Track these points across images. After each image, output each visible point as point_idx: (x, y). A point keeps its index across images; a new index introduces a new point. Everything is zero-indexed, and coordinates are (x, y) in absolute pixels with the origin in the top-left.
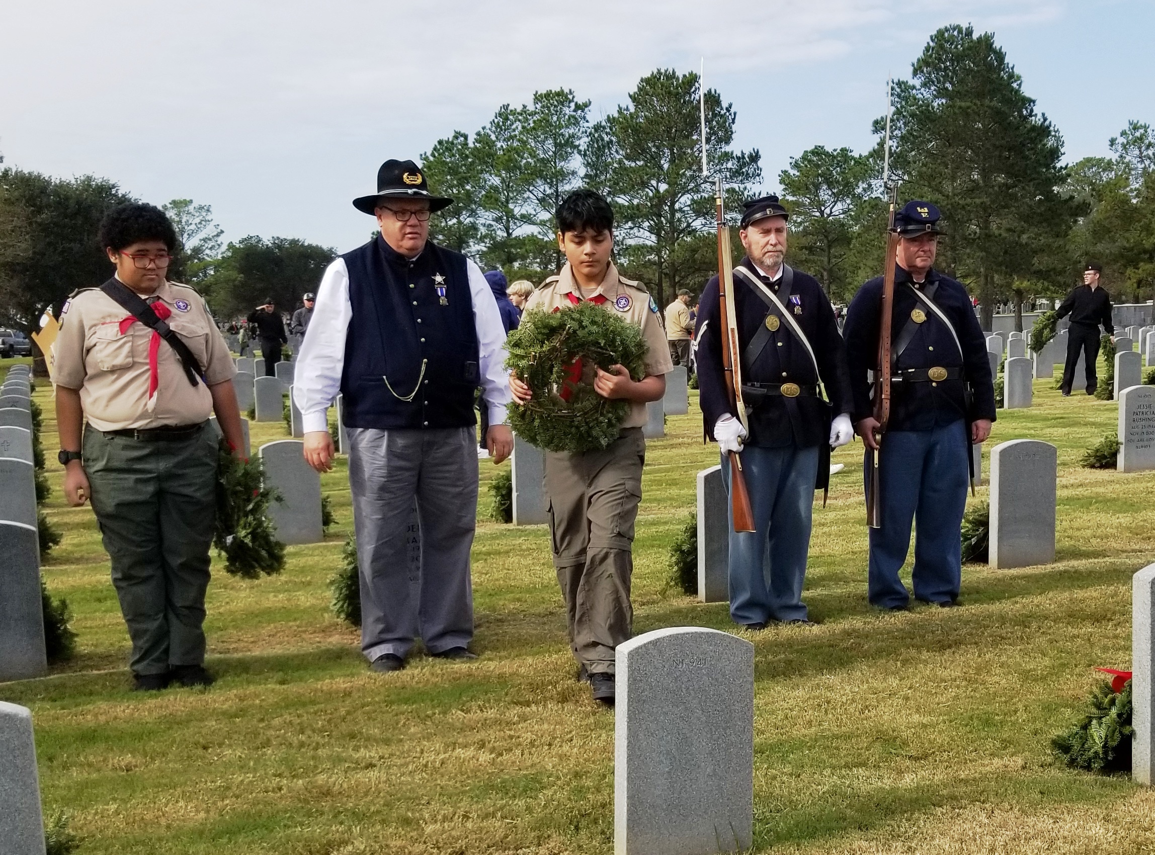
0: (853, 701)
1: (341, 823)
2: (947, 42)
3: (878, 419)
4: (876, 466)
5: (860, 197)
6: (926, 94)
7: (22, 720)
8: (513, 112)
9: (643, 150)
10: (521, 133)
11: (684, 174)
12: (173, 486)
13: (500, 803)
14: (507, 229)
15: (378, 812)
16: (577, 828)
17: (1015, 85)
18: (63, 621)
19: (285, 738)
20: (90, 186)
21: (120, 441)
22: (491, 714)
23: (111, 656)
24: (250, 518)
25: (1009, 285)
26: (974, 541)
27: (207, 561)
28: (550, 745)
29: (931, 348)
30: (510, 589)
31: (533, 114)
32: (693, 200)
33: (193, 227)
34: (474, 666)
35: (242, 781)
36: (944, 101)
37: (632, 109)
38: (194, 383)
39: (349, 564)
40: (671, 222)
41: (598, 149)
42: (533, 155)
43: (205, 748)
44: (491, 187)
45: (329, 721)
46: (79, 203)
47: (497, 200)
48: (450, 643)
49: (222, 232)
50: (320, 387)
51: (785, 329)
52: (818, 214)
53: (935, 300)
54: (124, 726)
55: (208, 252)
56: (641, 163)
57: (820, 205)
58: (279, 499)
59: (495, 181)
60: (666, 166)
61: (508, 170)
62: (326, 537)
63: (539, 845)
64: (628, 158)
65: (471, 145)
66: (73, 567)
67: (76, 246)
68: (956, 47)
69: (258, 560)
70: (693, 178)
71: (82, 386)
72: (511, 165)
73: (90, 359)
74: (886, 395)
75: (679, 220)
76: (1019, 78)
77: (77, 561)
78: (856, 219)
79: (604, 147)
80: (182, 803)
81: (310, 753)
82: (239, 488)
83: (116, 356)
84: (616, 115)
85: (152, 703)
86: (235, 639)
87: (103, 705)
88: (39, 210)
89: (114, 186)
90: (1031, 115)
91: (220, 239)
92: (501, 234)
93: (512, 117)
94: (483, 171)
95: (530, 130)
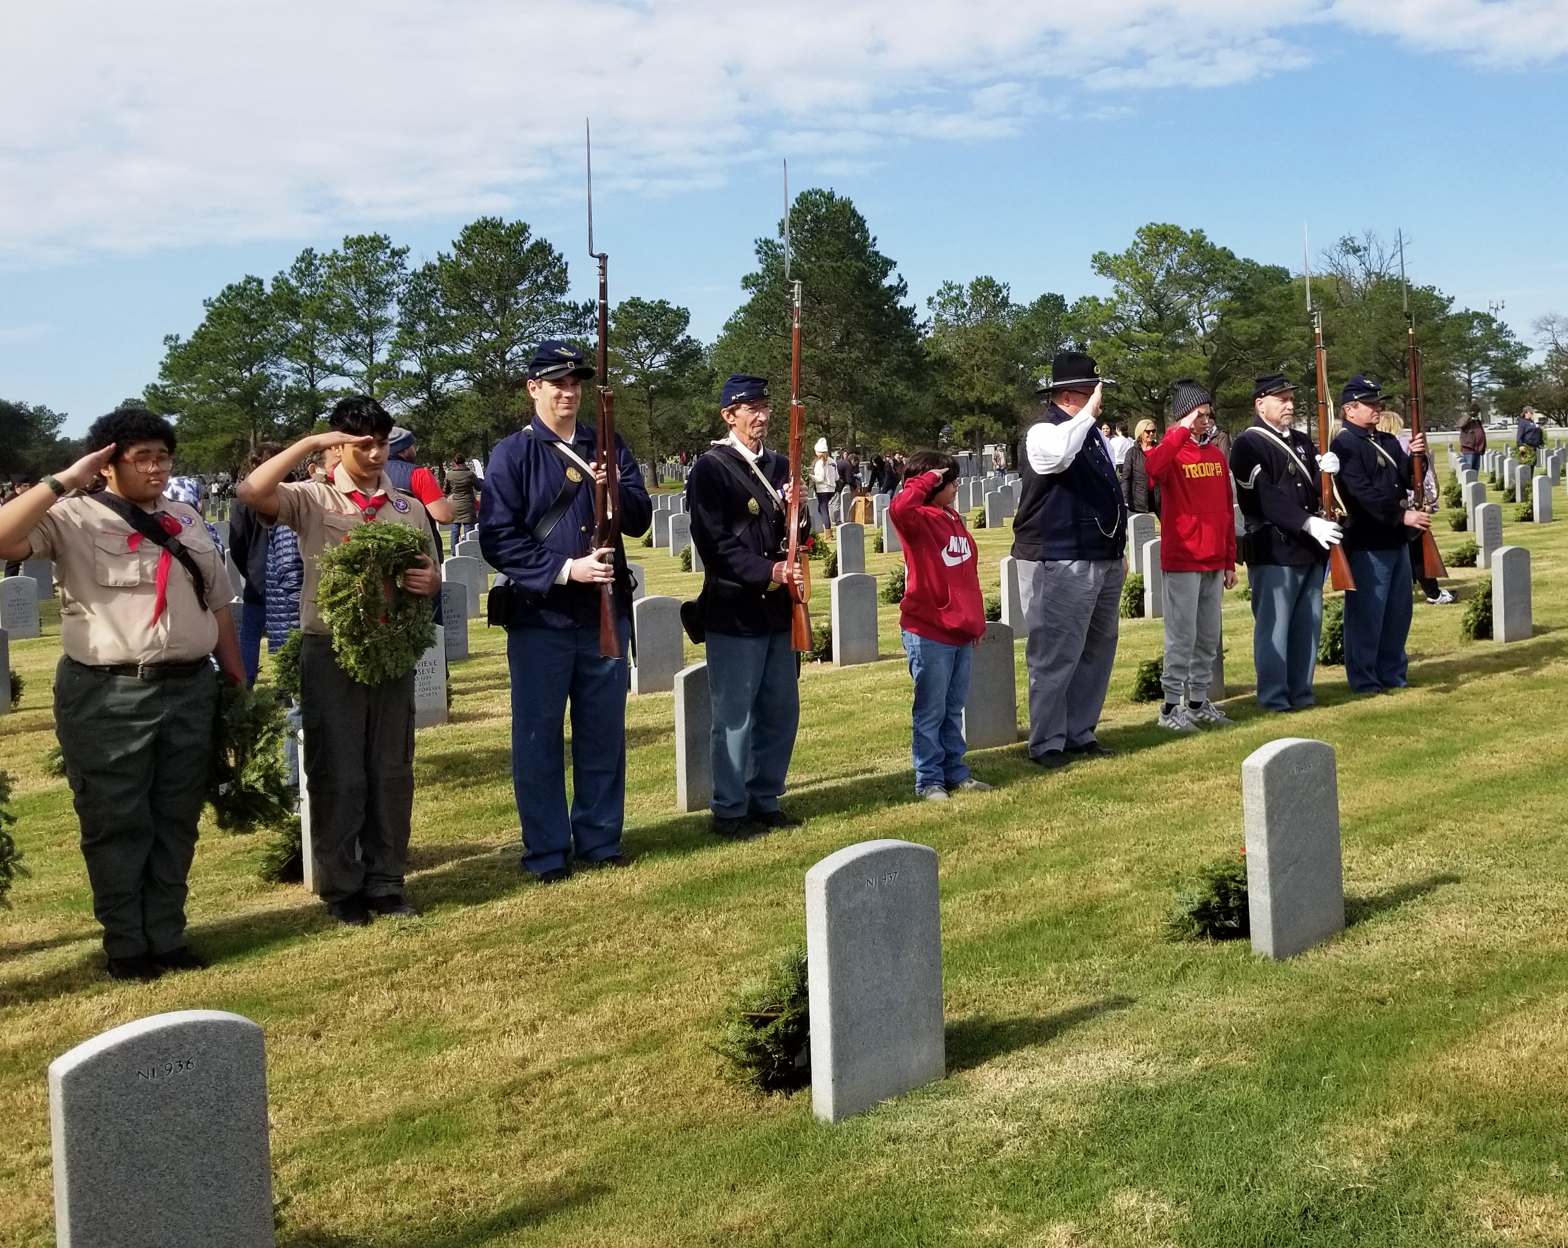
8: (319, 257)
10: (329, 279)
14: (311, 381)
21: (120, 681)
31: (345, 259)
37: (454, 257)
38: (204, 607)
42: (347, 302)
65: (267, 290)
68: (820, 210)
79: (427, 295)
84: (436, 263)
93: (317, 262)
94: (285, 319)
95: (342, 276)
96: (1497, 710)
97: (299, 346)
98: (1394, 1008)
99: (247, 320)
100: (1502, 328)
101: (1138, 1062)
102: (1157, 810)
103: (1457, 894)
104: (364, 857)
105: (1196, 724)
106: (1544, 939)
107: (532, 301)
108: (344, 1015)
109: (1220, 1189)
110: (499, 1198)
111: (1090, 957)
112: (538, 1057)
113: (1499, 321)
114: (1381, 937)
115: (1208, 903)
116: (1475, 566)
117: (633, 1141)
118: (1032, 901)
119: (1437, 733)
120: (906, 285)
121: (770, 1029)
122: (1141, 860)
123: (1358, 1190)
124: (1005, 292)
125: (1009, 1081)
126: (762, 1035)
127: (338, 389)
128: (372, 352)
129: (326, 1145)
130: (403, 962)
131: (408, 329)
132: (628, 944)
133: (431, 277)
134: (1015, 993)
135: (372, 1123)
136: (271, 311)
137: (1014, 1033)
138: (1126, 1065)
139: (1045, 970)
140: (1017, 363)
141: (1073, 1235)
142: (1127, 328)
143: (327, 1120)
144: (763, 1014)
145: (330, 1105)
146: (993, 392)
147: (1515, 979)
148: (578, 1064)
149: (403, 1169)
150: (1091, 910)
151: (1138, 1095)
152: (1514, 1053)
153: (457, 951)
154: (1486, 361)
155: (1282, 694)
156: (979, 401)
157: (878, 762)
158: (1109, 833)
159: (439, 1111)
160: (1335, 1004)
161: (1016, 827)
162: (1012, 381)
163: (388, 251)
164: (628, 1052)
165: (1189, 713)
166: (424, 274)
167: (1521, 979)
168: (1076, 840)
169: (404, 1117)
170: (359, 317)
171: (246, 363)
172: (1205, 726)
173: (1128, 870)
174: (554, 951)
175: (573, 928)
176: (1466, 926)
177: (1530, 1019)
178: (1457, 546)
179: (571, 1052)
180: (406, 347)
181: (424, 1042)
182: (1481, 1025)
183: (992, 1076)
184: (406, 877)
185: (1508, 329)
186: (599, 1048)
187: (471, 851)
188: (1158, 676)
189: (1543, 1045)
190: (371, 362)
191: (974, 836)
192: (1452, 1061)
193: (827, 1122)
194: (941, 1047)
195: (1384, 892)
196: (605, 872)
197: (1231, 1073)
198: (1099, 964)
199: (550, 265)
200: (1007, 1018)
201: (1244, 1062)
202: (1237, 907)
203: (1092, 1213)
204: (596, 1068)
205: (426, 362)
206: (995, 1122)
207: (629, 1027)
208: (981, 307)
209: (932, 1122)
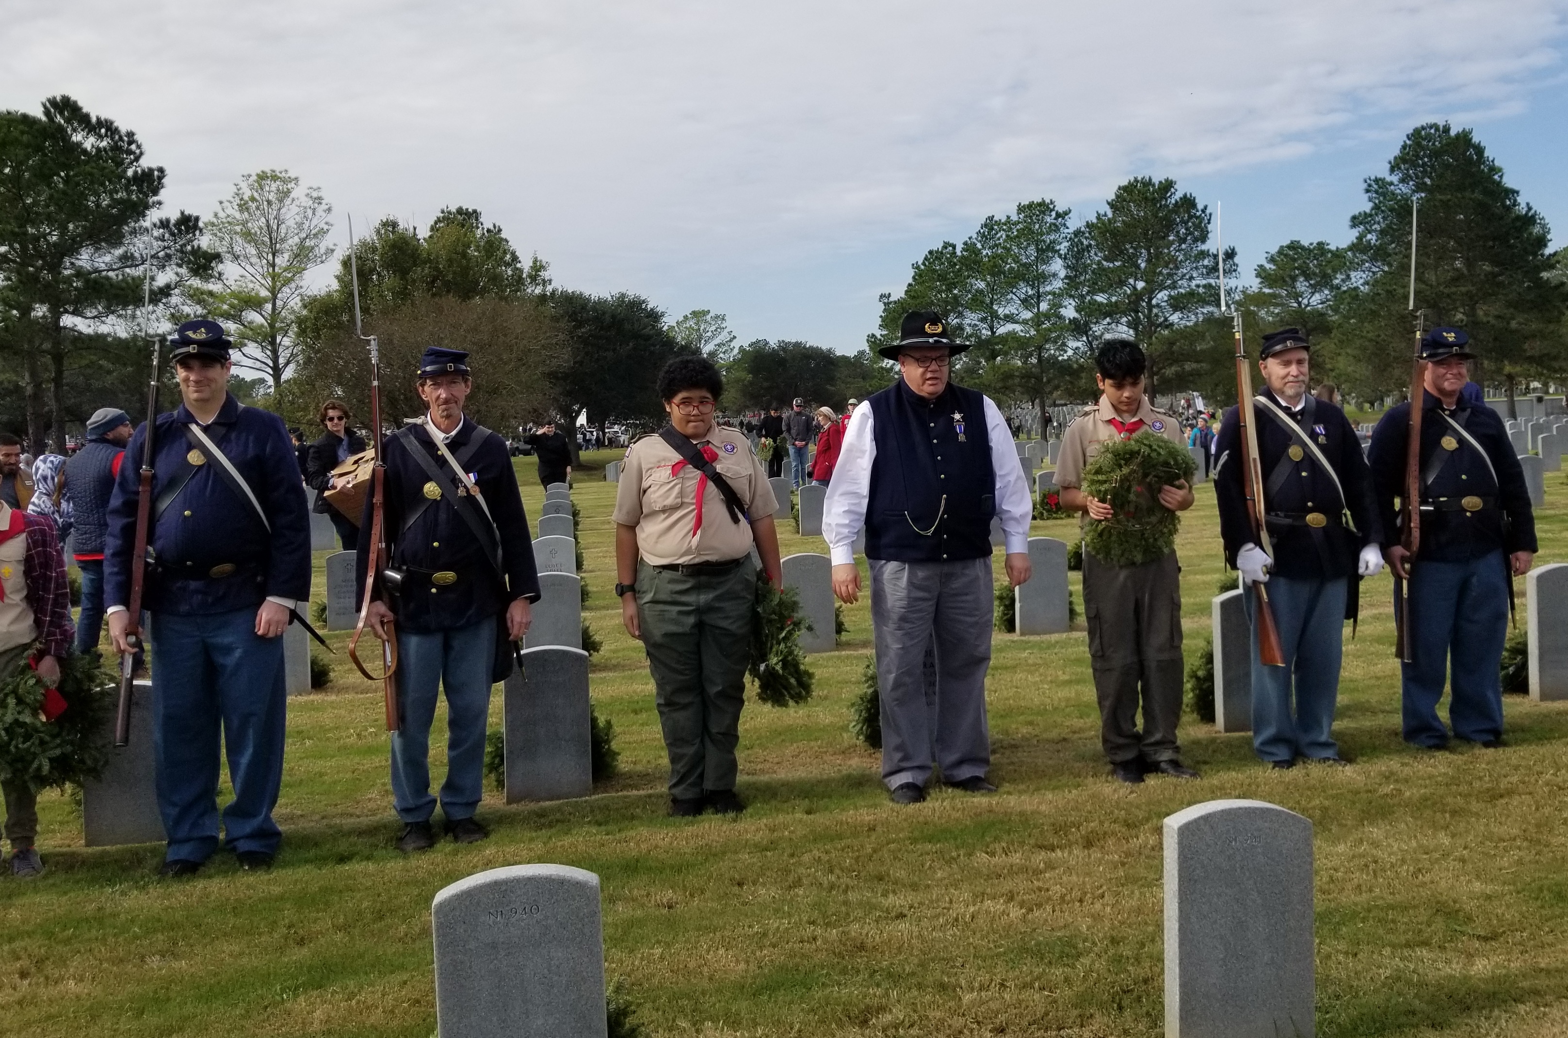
0: (1403, 861)
1: (878, 985)
2: (1424, 139)
3: (1407, 546)
4: (1405, 596)
5: (1338, 288)
6: (1404, 189)
7: (591, 888)
8: (998, 223)
9: (1121, 252)
10: (1005, 241)
11: (1161, 272)
12: (713, 619)
13: (1037, 971)
14: (991, 328)
15: (913, 974)
16: (1120, 1008)
17: (1496, 177)
18: (608, 742)
19: (815, 878)
20: (623, 301)
21: (667, 574)
22: (1016, 858)
23: (648, 774)
24: (782, 646)
25: (1499, 371)
26: (1511, 670)
27: (742, 688)
28: (1081, 901)
29: (1464, 477)
30: (1021, 711)
31: (1016, 223)
32: (1170, 296)
33: (709, 334)
34: (995, 800)
35: (778, 928)
36: (1423, 195)
37: (1110, 214)
38: (736, 520)
39: (868, 687)
40: (1149, 317)
41: (1077, 253)
42: (1016, 260)
43: (740, 884)
44: (977, 291)
45: (857, 859)
46: (613, 317)
47: (982, 302)
48: (966, 772)
49: (735, 337)
50: (847, 522)
51: (1309, 460)
52: (1295, 305)
53: (1466, 428)
54: (664, 856)
55: (722, 355)
56: (1117, 264)
57: (1297, 296)
58: (810, 628)
59: (982, 285)
60: (1143, 265)
61: (993, 275)
62: (839, 645)
63: (1082, 1026)
64: (1106, 259)
65: (959, 253)
66: (611, 674)
67: (609, 354)
68: (1434, 144)
69: (787, 687)
70: (1170, 275)
71: (638, 523)
72: (995, 270)
73: (645, 499)
74: (1415, 524)
75: (1156, 315)
76: (1500, 170)
77: (615, 667)
78: (1336, 310)
79: (1083, 250)
80: (721, 951)
81: (841, 898)
82: (774, 617)
83: (667, 498)
84: (1095, 221)
85: (689, 830)
86: (761, 759)
87: (644, 831)
88: (580, 324)
89: (644, 302)
90: (1514, 205)
91: (732, 345)
92: (986, 333)
93: (996, 227)
94: (969, 277)
95: (1014, 238)
133: (1090, 234)
166: (1085, 231)
199: (1196, 216)
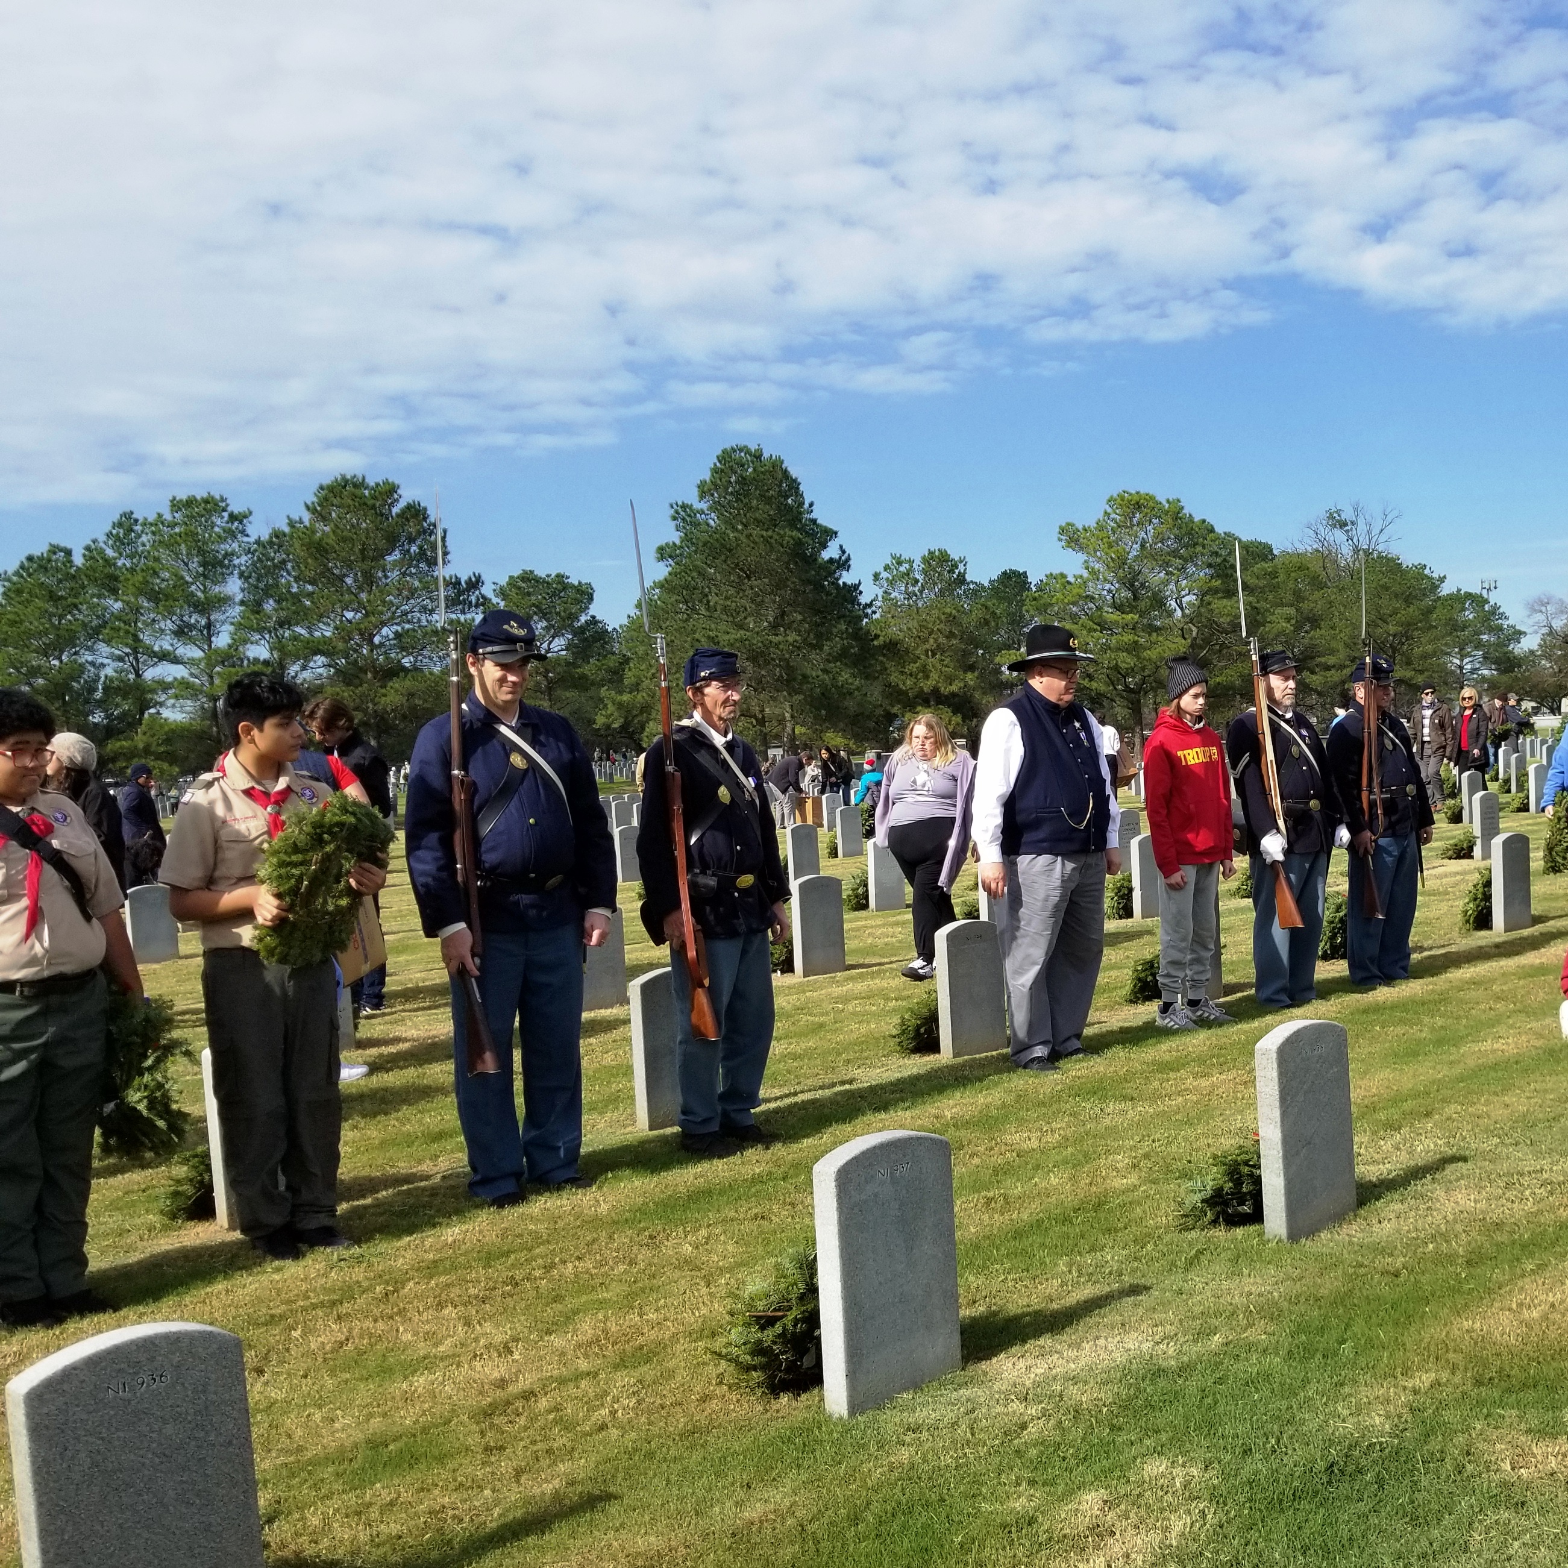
2: (737, 464)
6: (717, 519)
8: (141, 522)
10: (151, 548)
14: (136, 670)
31: (173, 525)
37: (307, 521)
38: (87, 917)
61: (137, 595)
65: (78, 562)
68: (747, 470)
84: (285, 528)
92: (126, 676)
93: (138, 528)
94: (99, 597)
95: (171, 545)
96: (1498, 998)
97: (119, 629)
98: (1408, 1280)
99: (53, 597)
100: (1495, 609)
101: (1158, 1343)
102: (1161, 1106)
103: (1465, 1172)
104: (289, 1187)
105: (1195, 1022)
106: (1552, 1209)
107: (404, 574)
108: (287, 1350)
109: (1247, 1452)
110: (496, 1512)
111: (1102, 1249)
112: (517, 1377)
113: (1492, 603)
114: (1392, 1216)
115: (1221, 1189)
116: (1472, 857)
117: (635, 1450)
118: (1038, 1201)
119: (1439, 1022)
120: (849, 559)
121: (778, 1328)
122: (1147, 1156)
123: (1381, 1444)
124: (961, 568)
125: (1029, 1368)
126: (768, 1336)
127: (170, 679)
128: (210, 636)
129: (293, 1475)
130: (348, 1293)
131: (255, 607)
132: (601, 1264)
133: (280, 546)
134: (1026, 1287)
135: (341, 1449)
136: (83, 587)
137: (1029, 1324)
138: (1146, 1346)
139: (1056, 1265)
140: (976, 647)
141: (1105, 1502)
142: (1099, 608)
143: (287, 1452)
144: (769, 1313)
145: (289, 1437)
146: (950, 680)
147: (1524, 1247)
148: (562, 1381)
149: (385, 1491)
150: (1098, 1206)
151: (1160, 1372)
152: (1526, 1314)
153: (409, 1280)
154: (1479, 645)
155: (1283, 990)
156: (935, 691)
157: (858, 1073)
158: (1113, 1132)
159: (414, 1436)
160: (1351, 1278)
161: (1013, 1130)
162: (971, 668)
163: (225, 514)
164: (616, 1367)
165: (1187, 1011)
166: (271, 543)
167: (1529, 1247)
168: (1079, 1140)
169: (376, 1444)
170: (193, 594)
171: (55, 648)
172: (1204, 1023)
173: (1135, 1166)
174: (519, 1275)
175: (538, 1251)
176: (1475, 1201)
177: (1540, 1282)
178: (1454, 837)
179: (553, 1370)
180: (251, 629)
181: (385, 1372)
182: (1491, 1291)
183: (1010, 1365)
184: (338, 1208)
185: (1501, 610)
186: (583, 1365)
187: (408, 1179)
188: (1154, 975)
189: (1553, 1305)
190: (210, 646)
191: (970, 1142)
192: (1466, 1324)
193: (841, 1418)
194: (957, 1339)
195: (1393, 1174)
196: (565, 1194)
197: (1250, 1347)
198: (1112, 1256)
199: (425, 532)
200: (1019, 1311)
201: (1263, 1337)
202: (1250, 1192)
203: (1123, 1481)
204: (584, 1384)
205: (278, 646)
206: (1016, 1406)
207: (614, 1343)
208: (935, 584)
209: (952, 1411)
